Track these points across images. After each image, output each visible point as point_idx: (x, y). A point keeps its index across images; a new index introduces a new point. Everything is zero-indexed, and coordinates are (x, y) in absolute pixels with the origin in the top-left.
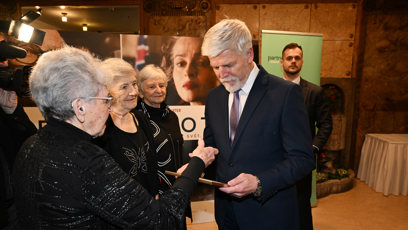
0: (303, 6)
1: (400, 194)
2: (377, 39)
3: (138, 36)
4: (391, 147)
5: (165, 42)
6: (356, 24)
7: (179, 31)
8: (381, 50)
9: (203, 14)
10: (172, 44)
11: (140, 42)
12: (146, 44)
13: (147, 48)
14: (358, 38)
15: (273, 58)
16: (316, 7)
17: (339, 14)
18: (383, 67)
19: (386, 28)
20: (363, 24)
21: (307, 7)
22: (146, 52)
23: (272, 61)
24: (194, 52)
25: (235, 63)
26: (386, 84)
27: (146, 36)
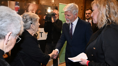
3: (15, 2)
5: (26, 5)
6: (83, 3)
10: (28, 6)
11: (16, 4)
12: (18, 5)
13: (19, 7)
14: (84, 7)
15: (63, 13)
20: (85, 3)
22: (18, 8)
23: (62, 14)
24: (36, 9)
25: (70, 16)
27: (18, 2)
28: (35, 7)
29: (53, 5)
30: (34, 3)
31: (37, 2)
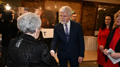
0: (68, 3)
1: (91, 51)
2: (85, 13)
3: (24, 8)
4: (89, 39)
7: (34, 7)
8: (86, 16)
9: (41, 3)
10: (35, 11)
13: (27, 11)
14: (81, 12)
16: (71, 4)
17: (77, 6)
18: (86, 20)
19: (87, 10)
20: (82, 9)
21: (69, 3)
26: (87, 24)
27: (27, 8)
28: (40, 12)
29: (55, 10)
30: (41, 8)
31: (43, 8)
